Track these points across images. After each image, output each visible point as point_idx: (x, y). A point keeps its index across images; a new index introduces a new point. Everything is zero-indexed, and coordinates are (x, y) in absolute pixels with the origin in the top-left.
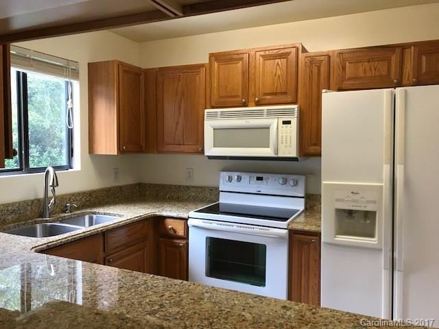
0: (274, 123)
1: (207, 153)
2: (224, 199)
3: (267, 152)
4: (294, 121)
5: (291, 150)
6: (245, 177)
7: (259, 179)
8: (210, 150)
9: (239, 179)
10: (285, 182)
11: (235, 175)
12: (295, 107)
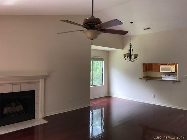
0: (171, 67)
1: (160, 71)
2: (163, 79)
3: (170, 71)
4: (174, 67)
5: (174, 71)
6: (167, 75)
7: (169, 76)
8: (161, 71)
9: (165, 76)
10: (173, 76)
11: (165, 75)
12: (174, 65)
